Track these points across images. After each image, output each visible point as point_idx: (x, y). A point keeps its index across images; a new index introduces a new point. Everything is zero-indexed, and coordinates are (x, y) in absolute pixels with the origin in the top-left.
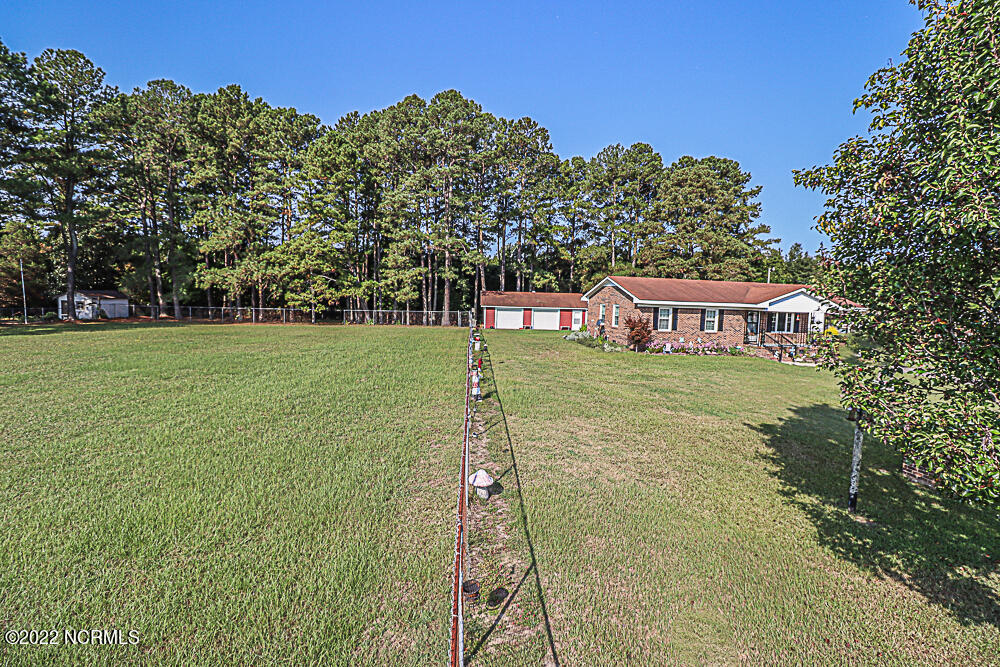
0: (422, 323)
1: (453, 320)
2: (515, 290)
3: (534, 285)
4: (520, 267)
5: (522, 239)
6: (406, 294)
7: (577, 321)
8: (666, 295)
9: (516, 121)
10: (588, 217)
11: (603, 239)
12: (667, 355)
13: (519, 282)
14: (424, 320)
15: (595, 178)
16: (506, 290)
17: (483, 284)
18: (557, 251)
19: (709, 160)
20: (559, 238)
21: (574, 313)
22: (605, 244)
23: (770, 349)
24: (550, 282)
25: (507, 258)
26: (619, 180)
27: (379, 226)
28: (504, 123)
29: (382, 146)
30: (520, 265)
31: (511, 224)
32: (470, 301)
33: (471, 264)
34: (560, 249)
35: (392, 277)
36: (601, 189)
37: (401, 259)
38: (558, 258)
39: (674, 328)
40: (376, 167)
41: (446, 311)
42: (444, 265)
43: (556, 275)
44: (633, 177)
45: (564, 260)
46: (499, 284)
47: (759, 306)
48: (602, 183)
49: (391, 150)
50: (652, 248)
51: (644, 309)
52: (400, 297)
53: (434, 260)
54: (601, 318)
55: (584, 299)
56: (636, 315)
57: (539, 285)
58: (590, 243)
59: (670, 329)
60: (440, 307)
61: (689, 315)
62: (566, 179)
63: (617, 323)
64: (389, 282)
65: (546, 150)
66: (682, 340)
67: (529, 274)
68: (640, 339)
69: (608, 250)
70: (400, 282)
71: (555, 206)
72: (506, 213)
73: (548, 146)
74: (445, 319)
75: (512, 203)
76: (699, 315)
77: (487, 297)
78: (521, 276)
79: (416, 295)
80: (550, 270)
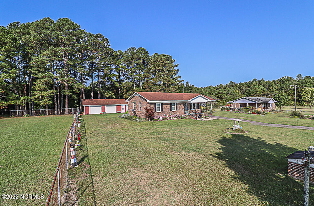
0: (54, 114)
1: (70, 112)
2: (98, 99)
3: (105, 96)
4: (99, 90)
5: (100, 79)
6: (46, 101)
7: (123, 109)
8: (158, 98)
9: (95, 35)
10: (125, 72)
11: (130, 80)
12: (161, 121)
13: (99, 95)
14: (56, 113)
15: (127, 58)
16: (94, 99)
17: (84, 97)
18: (114, 84)
19: (163, 55)
20: (115, 79)
21: (122, 106)
22: (131, 81)
23: (192, 115)
24: (112, 95)
25: (94, 87)
26: (135, 59)
27: (31, 72)
28: (91, 35)
29: (32, 37)
30: (99, 89)
31: (95, 73)
32: (78, 103)
33: (77, 88)
34: (115, 83)
35: (38, 94)
36: (129, 62)
37: (42, 87)
38: (114, 86)
39: (162, 110)
40: (28, 46)
41: (66, 108)
42: (65, 89)
43: (114, 92)
44: (140, 58)
45: (117, 87)
46: (91, 96)
47: (189, 101)
48: (129, 60)
49: (36, 39)
50: (148, 82)
51: (151, 104)
52: (42, 103)
53: (61, 87)
54: (134, 108)
55: (127, 101)
56: (148, 106)
57: (107, 96)
58: (126, 81)
59: (160, 111)
60: (64, 107)
61: (166, 105)
62: (116, 57)
63: (140, 110)
64: (36, 97)
65: (108, 47)
66: (165, 114)
67: (103, 92)
68: (150, 115)
69: (133, 83)
70: (42, 97)
71: (112, 67)
72: (92, 69)
73: (109, 45)
74: (66, 112)
75: (95, 65)
76: (170, 105)
77: (85, 102)
78: (100, 93)
79: (51, 102)
80: (111, 91)
